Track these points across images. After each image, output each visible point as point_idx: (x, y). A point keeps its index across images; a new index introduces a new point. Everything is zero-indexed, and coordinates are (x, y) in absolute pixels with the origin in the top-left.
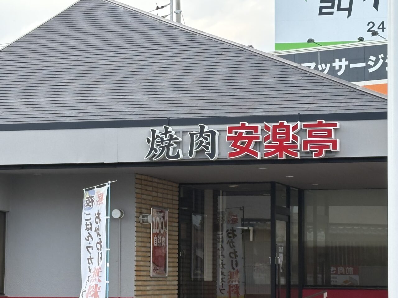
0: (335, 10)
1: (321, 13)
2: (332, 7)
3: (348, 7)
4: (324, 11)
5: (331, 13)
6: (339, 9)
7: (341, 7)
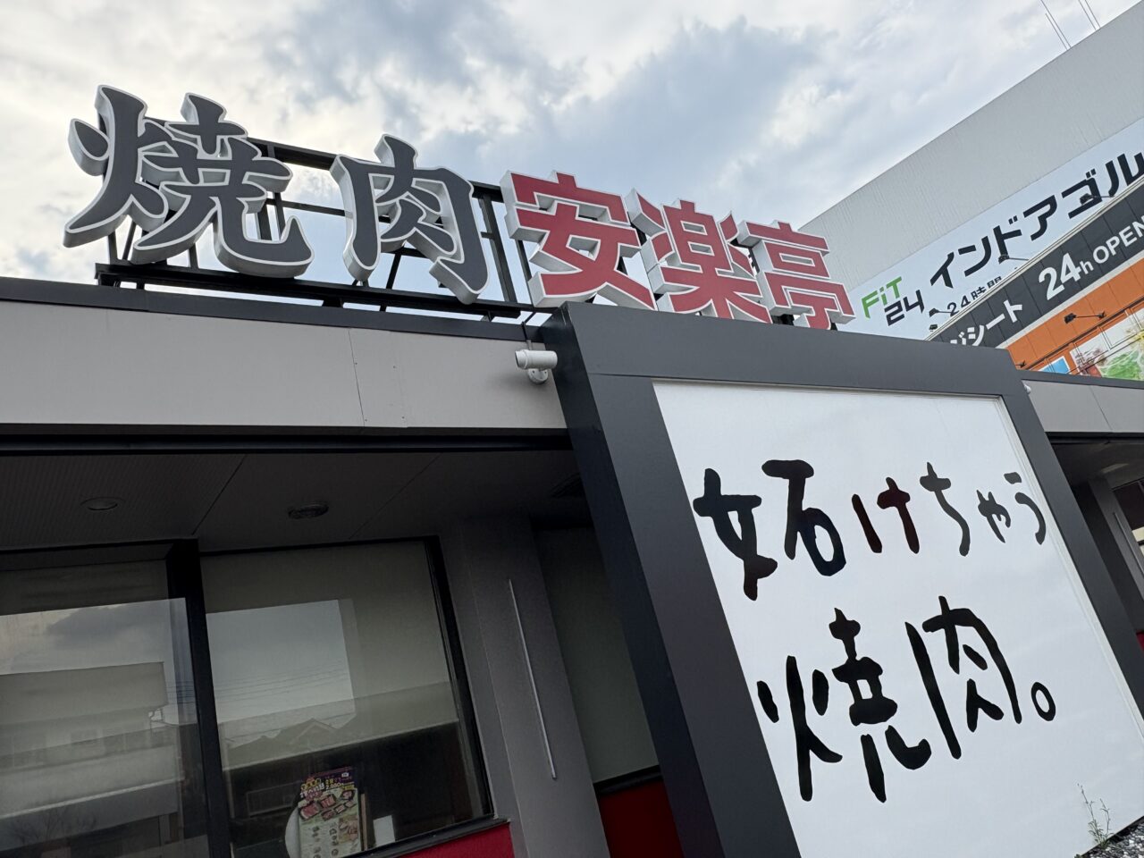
0: (904, 311)
1: (890, 322)
2: (900, 309)
3: (917, 300)
4: (892, 318)
5: (902, 317)
6: (909, 308)
7: (910, 304)
